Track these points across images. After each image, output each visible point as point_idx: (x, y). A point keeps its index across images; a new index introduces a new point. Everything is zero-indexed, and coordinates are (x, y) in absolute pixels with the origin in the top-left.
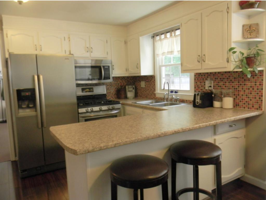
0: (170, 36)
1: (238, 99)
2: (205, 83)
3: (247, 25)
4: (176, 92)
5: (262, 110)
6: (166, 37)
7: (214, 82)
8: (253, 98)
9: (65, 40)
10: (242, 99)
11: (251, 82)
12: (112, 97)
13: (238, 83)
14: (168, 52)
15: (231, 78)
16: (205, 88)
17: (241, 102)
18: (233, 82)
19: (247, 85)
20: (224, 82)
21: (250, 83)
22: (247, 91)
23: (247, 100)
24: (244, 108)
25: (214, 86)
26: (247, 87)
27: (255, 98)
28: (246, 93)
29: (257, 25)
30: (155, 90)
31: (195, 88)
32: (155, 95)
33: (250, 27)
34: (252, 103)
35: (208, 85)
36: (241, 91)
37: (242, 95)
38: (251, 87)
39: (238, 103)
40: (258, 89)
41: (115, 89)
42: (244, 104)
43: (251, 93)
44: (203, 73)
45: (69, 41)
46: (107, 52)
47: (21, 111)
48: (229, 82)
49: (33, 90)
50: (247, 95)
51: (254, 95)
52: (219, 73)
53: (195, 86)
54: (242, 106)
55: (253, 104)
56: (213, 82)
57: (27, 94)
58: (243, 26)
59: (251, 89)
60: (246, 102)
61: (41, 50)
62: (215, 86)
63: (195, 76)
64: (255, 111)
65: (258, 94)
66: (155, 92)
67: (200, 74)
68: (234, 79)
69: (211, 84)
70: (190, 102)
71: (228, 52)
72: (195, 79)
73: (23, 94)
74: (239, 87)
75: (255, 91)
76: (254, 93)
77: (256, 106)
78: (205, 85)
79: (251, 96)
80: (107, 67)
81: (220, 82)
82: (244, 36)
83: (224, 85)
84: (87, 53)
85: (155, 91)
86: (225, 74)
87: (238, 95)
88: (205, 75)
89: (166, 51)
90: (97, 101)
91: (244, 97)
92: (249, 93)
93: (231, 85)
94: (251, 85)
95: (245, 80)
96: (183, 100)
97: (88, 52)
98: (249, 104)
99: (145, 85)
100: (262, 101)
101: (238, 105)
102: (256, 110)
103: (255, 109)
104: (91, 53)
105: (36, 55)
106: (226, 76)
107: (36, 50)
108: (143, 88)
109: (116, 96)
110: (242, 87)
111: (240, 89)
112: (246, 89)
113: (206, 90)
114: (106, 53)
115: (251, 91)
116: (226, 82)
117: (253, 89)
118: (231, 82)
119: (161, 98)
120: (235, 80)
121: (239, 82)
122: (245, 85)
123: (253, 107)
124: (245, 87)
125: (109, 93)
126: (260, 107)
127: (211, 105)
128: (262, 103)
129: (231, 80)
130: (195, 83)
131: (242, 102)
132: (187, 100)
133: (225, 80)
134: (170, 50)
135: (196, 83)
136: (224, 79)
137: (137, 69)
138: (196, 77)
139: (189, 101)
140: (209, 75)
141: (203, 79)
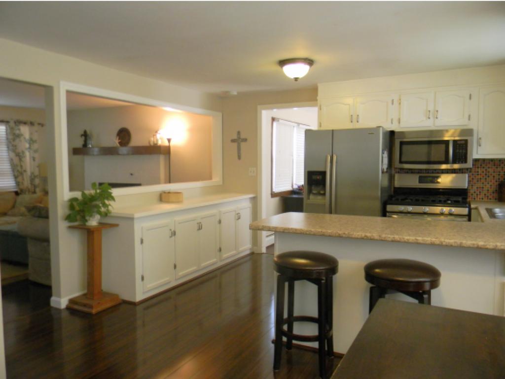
9: (393, 103)
12: (488, 197)
41: (496, 181)
45: (400, 103)
46: (469, 116)
47: (311, 197)
49: (323, 174)
57: (318, 178)
61: (358, 122)
73: (314, 177)
80: (463, 142)
84: (428, 120)
90: (432, 198)
97: (429, 118)
104: (436, 120)
105: (333, 131)
107: (352, 122)
109: (496, 195)
114: (467, 117)
125: (480, 187)
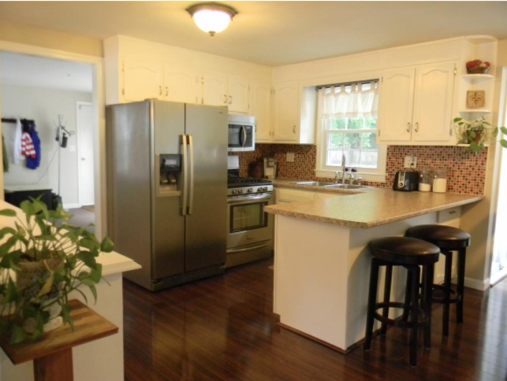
0: (352, 91)
1: (452, 181)
2: (403, 159)
3: (472, 92)
4: (353, 170)
5: (483, 194)
6: (343, 91)
7: (418, 159)
8: (472, 180)
9: (197, 81)
10: (458, 182)
11: (471, 161)
12: (243, 175)
13: (453, 162)
14: (347, 113)
15: (444, 154)
16: (403, 166)
17: (456, 186)
18: (446, 160)
19: (465, 163)
20: (433, 160)
21: (469, 162)
22: (464, 172)
23: (465, 182)
24: (460, 192)
25: (417, 164)
26: (464, 166)
27: (475, 180)
28: (464, 174)
29: (483, 92)
30: (314, 166)
31: (387, 165)
32: (314, 173)
33: (475, 94)
34: (470, 186)
35: (409, 163)
36: (456, 171)
37: (458, 176)
38: (470, 166)
39: (452, 186)
40: (479, 170)
42: (460, 187)
43: (470, 174)
44: (402, 146)
46: (249, 105)
47: (162, 188)
48: (440, 160)
50: (464, 177)
51: (474, 176)
52: (426, 147)
53: (387, 163)
54: (457, 189)
55: (472, 188)
56: (416, 158)
58: (468, 92)
59: (470, 169)
60: (463, 185)
61: (166, 95)
62: (420, 164)
63: (388, 149)
64: (474, 197)
65: (479, 175)
66: (315, 170)
67: (397, 146)
68: (447, 156)
69: (414, 160)
70: (378, 185)
71: (453, 122)
72: (388, 154)
74: (454, 166)
75: (476, 172)
76: (473, 174)
77: (476, 190)
78: (403, 161)
79: (469, 178)
80: (249, 128)
81: (428, 160)
82: (468, 105)
83: (432, 162)
85: (315, 168)
86: (435, 148)
87: (453, 176)
88: (404, 149)
89: (345, 111)
91: (461, 179)
92: (467, 174)
93: (443, 163)
94: (471, 163)
95: (462, 158)
96: (365, 182)
97: (224, 102)
98: (466, 187)
99: (295, 159)
100: (484, 183)
101: (452, 189)
102: (476, 195)
103: (474, 193)
105: (185, 104)
106: (436, 152)
107: (160, 94)
108: (291, 162)
109: (246, 173)
110: (459, 166)
111: (456, 168)
112: (464, 169)
113: (405, 169)
114: (247, 106)
115: (470, 171)
116: (435, 160)
117: (473, 169)
118: (443, 160)
119: (325, 178)
120: (448, 158)
121: (454, 160)
122: (462, 163)
123: (472, 190)
124: (462, 167)
126: (480, 191)
127: (416, 188)
128: (484, 186)
129: (443, 157)
130: (387, 158)
131: (458, 184)
132: (372, 183)
133: (435, 157)
134: (351, 110)
135: (390, 158)
136: (433, 155)
137: (293, 134)
138: (390, 151)
139: (376, 183)
140: (411, 149)
141: (401, 154)
